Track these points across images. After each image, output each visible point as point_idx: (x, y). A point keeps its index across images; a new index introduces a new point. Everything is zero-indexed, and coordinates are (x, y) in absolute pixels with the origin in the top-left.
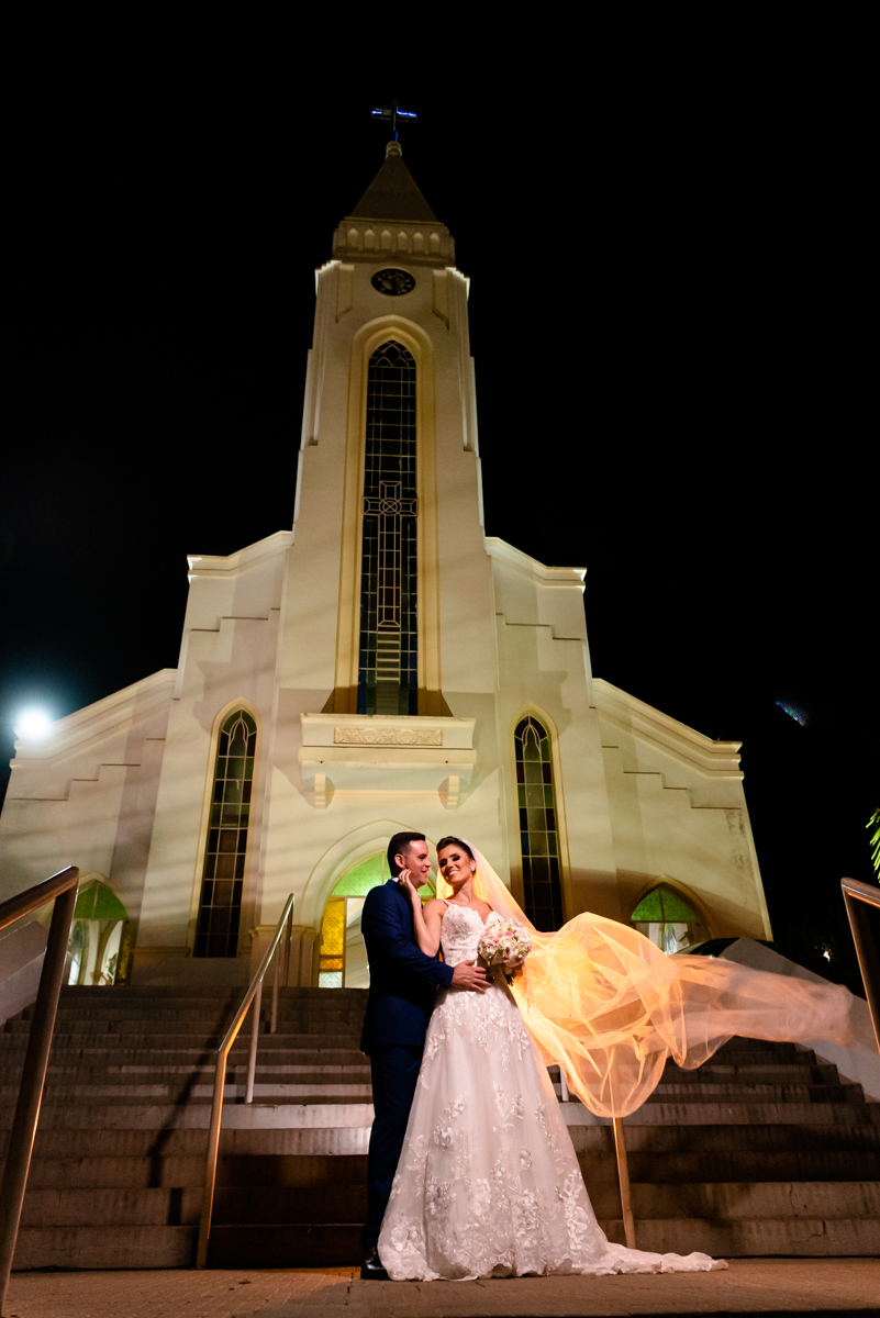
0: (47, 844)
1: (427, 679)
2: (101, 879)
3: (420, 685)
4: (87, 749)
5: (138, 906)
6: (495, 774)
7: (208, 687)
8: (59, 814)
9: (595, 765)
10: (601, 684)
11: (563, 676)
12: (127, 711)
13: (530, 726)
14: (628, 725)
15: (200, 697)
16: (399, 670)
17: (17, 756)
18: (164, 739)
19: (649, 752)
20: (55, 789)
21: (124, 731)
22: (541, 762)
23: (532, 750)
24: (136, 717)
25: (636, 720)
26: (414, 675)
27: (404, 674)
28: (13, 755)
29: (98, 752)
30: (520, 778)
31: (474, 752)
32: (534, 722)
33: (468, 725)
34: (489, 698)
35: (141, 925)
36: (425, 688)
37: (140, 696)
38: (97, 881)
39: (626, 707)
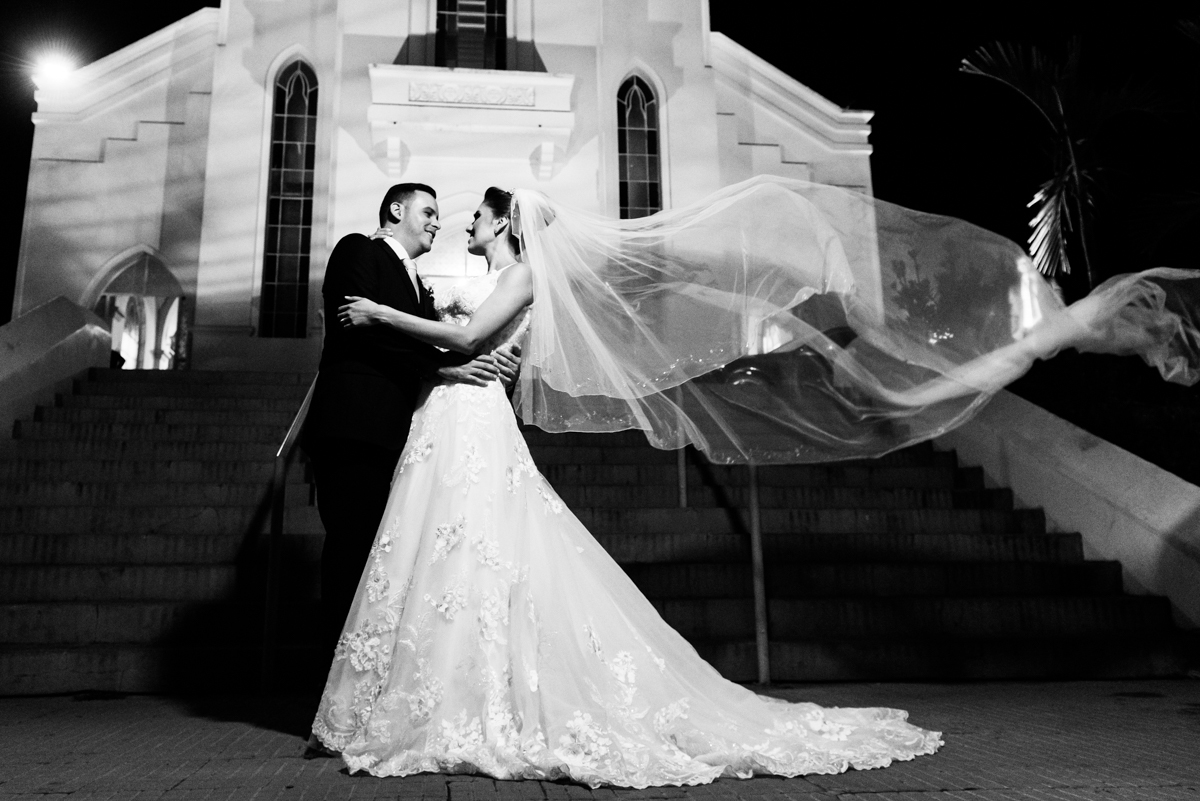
0: (84, 211)
1: (518, 27)
2: (150, 251)
3: (510, 34)
4: (121, 103)
5: (194, 282)
6: (595, 140)
7: (259, 31)
8: (94, 178)
9: (708, 134)
10: (720, 40)
11: (676, 28)
12: (164, 59)
13: (636, 87)
14: (746, 89)
15: (249, 43)
16: (483, 15)
17: (39, 108)
18: (210, 93)
19: (768, 121)
20: (88, 149)
21: (162, 83)
22: (646, 129)
23: (636, 117)
24: (175, 66)
25: (757, 84)
26: (503, 22)
27: (490, 21)
28: (34, 107)
29: (133, 107)
30: (622, 148)
31: (571, 116)
32: (640, 83)
33: (566, 83)
34: (591, 51)
35: (199, 302)
36: (515, 38)
37: (179, 41)
38: (145, 254)
39: (746, 68)
